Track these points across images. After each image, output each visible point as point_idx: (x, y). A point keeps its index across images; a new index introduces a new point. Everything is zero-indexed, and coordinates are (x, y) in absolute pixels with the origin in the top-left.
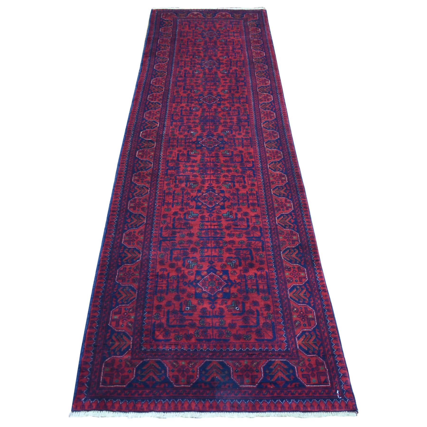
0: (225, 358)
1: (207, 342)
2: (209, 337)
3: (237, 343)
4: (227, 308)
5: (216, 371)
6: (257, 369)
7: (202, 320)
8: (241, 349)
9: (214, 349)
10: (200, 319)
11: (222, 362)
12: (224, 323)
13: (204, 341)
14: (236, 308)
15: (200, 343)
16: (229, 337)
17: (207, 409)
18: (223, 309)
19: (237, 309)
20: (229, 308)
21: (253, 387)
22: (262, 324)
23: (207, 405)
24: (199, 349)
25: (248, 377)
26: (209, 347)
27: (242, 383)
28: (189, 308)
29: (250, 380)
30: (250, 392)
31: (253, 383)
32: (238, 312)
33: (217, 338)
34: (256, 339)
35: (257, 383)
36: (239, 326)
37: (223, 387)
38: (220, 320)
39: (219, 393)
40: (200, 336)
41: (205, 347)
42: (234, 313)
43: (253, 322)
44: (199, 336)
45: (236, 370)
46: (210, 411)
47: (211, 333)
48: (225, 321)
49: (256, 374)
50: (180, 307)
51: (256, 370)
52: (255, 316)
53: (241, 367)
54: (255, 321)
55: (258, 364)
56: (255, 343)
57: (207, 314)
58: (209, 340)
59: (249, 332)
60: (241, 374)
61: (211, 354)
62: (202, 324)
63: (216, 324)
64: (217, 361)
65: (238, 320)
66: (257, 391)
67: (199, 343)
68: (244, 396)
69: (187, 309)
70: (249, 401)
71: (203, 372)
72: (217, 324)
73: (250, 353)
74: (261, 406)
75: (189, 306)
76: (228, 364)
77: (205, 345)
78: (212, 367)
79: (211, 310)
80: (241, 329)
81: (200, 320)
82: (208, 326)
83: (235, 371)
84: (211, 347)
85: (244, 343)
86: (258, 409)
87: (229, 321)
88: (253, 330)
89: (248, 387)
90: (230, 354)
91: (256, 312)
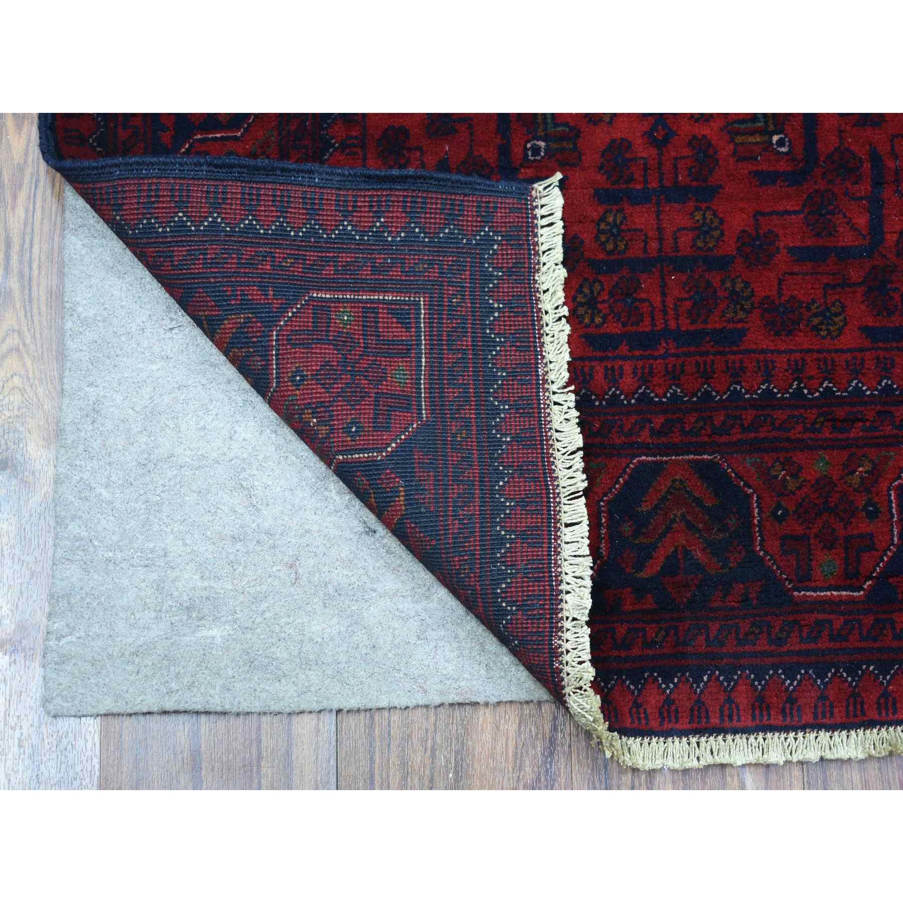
0: (724, 439)
1: (637, 353)
2: (647, 321)
3: (780, 352)
4: (732, 140)
5: (683, 515)
6: (869, 504)
7: (611, 219)
8: (799, 388)
9: (675, 394)
10: (601, 209)
11: (712, 464)
12: (717, 233)
13: (624, 349)
14: (775, 138)
15: (607, 358)
16: (741, 315)
17: (654, 724)
18: (709, 145)
19: (781, 143)
20: (739, 139)
21: (852, 600)
22: (895, 237)
23: (653, 700)
24: (600, 398)
25: (829, 544)
26: (645, 380)
27: (804, 580)
28: (542, 144)
29: (837, 562)
30: (839, 623)
31: (850, 579)
32: (783, 166)
33: (685, 324)
34: (866, 330)
35: (870, 578)
36: (790, 250)
37: (717, 605)
38: (698, 216)
39: (701, 638)
40: (604, 318)
41: (628, 380)
42: (764, 167)
43: (854, 228)
44: (598, 320)
45: (779, 507)
46: (665, 734)
47: (657, 300)
48: (722, 222)
49: (865, 526)
50: (498, 141)
51: (865, 508)
52: (863, 188)
53: (799, 488)
54: (862, 221)
55: (876, 473)
56: (861, 350)
57: (631, 179)
58: (647, 341)
59: (834, 286)
60: (799, 530)
61: (658, 421)
62: (610, 246)
63: (676, 239)
64: (689, 461)
65: (787, 212)
66: (869, 620)
67: (601, 360)
68: (813, 646)
69: (536, 150)
70: (834, 675)
71: (627, 528)
72: (685, 239)
73: (840, 413)
74: (885, 694)
75: (541, 133)
76: (739, 477)
77: (628, 367)
78: (664, 499)
79: (654, 152)
80: (797, 269)
81: (602, 219)
82: (641, 255)
83: (774, 513)
84: (656, 380)
85: (810, 351)
86: (873, 714)
87: (739, 221)
88: (855, 275)
89: (830, 601)
90: (749, 416)
91: (867, 165)
